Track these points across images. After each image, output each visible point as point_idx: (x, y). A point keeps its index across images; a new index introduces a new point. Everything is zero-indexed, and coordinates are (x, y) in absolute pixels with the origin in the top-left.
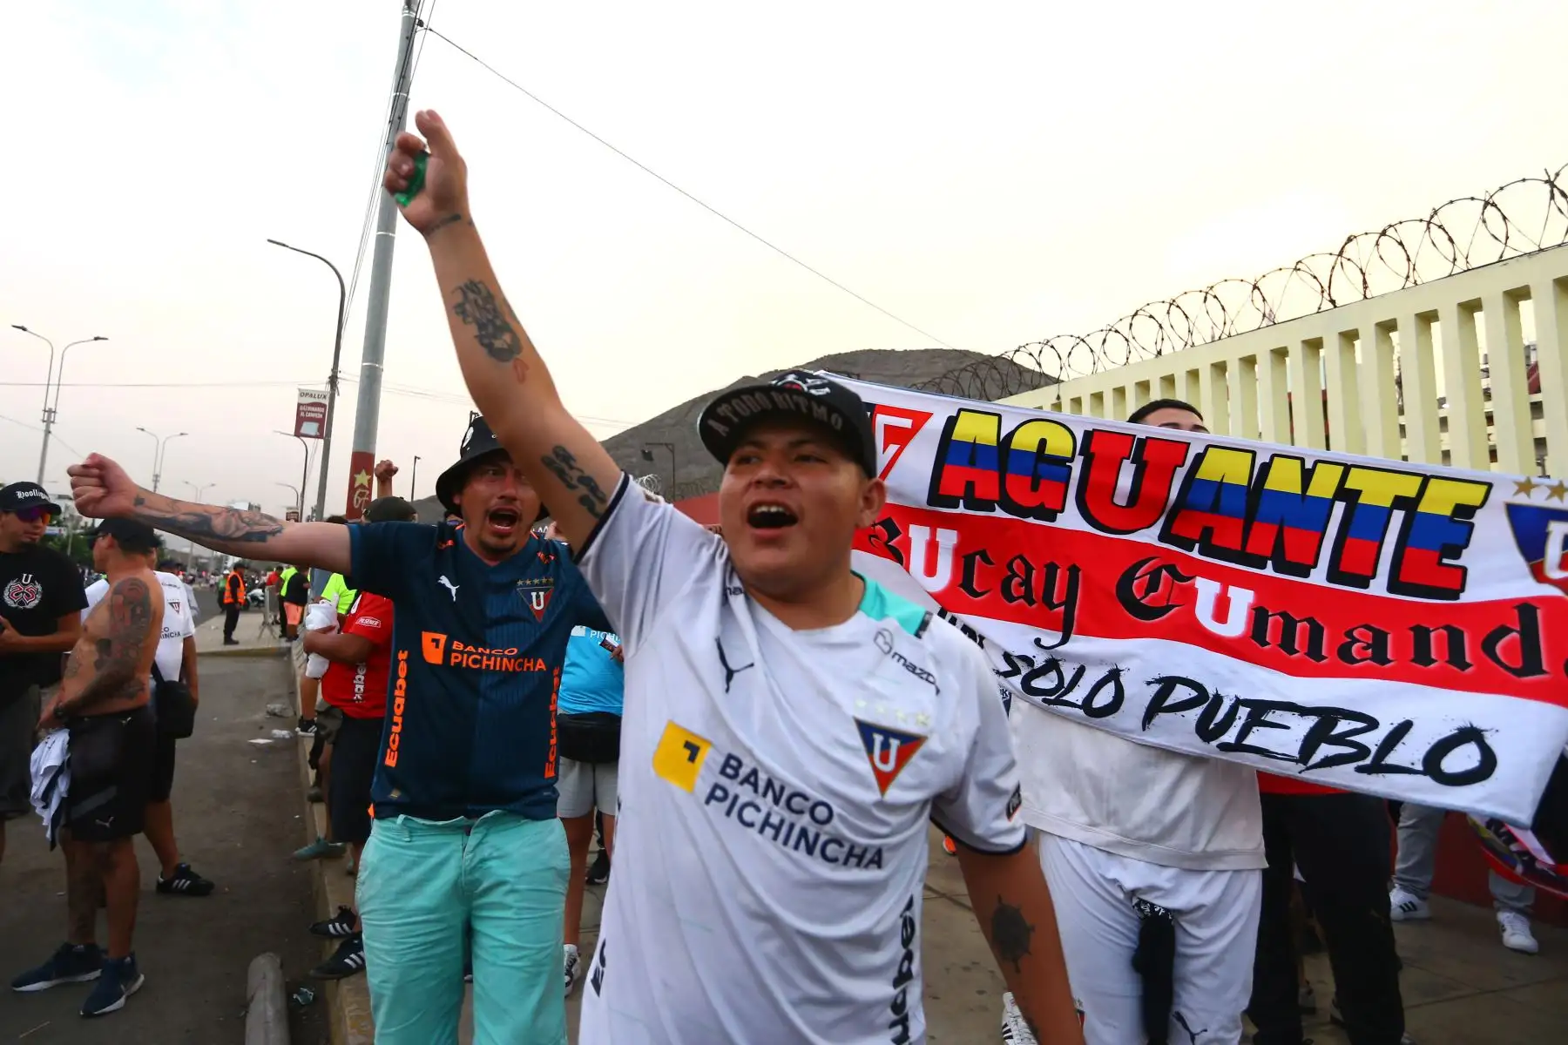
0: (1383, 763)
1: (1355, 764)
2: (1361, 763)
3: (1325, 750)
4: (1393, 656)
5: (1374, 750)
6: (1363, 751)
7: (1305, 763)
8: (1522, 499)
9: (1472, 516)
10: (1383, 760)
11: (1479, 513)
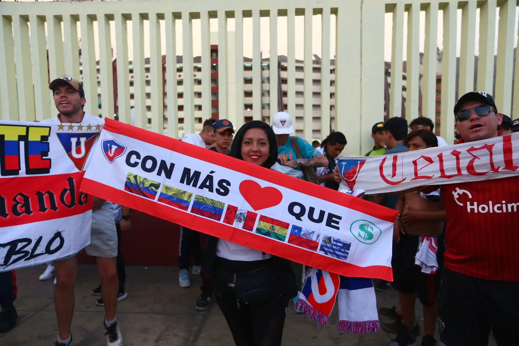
0: (34, 255)
1: (24, 259)
2: (26, 258)
3: (14, 257)
4: (33, 210)
5: (30, 251)
6: (27, 253)
7: (6, 265)
8: (61, 131)
9: (47, 140)
10: (33, 254)
11: (49, 138)
